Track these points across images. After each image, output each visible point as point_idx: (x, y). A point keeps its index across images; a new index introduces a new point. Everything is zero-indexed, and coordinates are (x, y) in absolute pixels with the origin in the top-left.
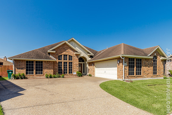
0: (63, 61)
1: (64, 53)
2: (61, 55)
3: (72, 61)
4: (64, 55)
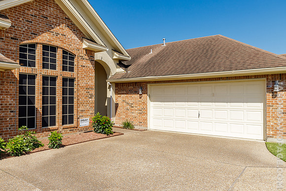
0: (39, 71)
1: (45, 38)
2: (33, 46)
3: (74, 74)
4: (45, 47)
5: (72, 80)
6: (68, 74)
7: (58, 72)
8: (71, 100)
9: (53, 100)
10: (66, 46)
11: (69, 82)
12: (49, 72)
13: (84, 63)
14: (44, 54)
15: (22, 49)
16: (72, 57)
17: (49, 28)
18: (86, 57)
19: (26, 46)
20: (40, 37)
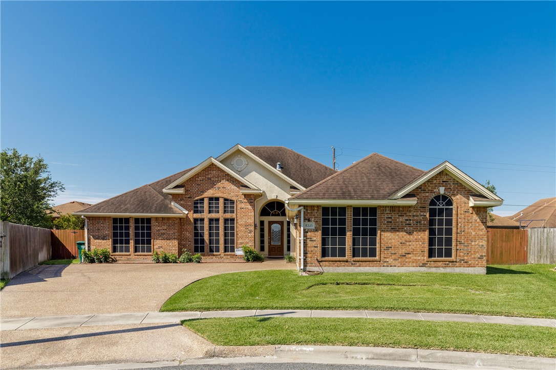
1: (210, 193)
3: (234, 216)
4: (211, 199)
5: (232, 220)
6: (228, 215)
7: (221, 215)
8: (233, 235)
9: (218, 235)
10: (226, 196)
11: (229, 222)
12: (214, 215)
13: (243, 205)
14: (210, 204)
15: (196, 203)
16: (232, 202)
17: (213, 185)
18: (246, 201)
19: (198, 200)
20: (206, 193)
